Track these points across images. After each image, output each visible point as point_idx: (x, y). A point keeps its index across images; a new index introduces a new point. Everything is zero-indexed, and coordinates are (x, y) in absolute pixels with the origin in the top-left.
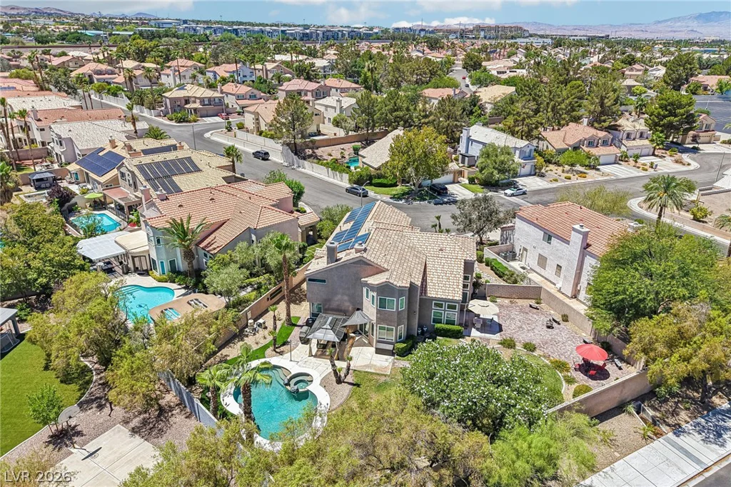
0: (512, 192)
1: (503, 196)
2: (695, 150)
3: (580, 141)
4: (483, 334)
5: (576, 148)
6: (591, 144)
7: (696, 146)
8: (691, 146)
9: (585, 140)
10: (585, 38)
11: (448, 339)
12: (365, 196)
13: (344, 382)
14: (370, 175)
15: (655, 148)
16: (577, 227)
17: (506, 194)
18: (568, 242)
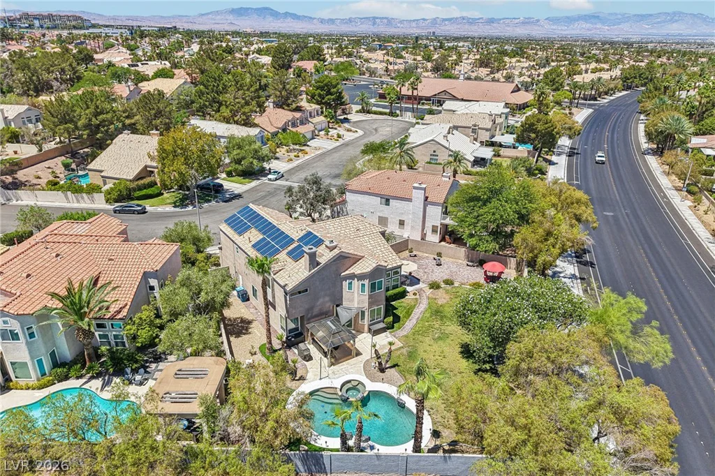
0: (275, 176)
1: (267, 181)
2: (346, 120)
3: (286, 123)
4: (414, 287)
5: (284, 130)
6: (294, 125)
7: (346, 116)
8: (342, 117)
9: (289, 121)
10: (156, 29)
11: (400, 301)
12: (144, 212)
13: (386, 369)
14: (129, 189)
15: (329, 122)
16: (416, 185)
17: (270, 180)
18: (410, 200)
